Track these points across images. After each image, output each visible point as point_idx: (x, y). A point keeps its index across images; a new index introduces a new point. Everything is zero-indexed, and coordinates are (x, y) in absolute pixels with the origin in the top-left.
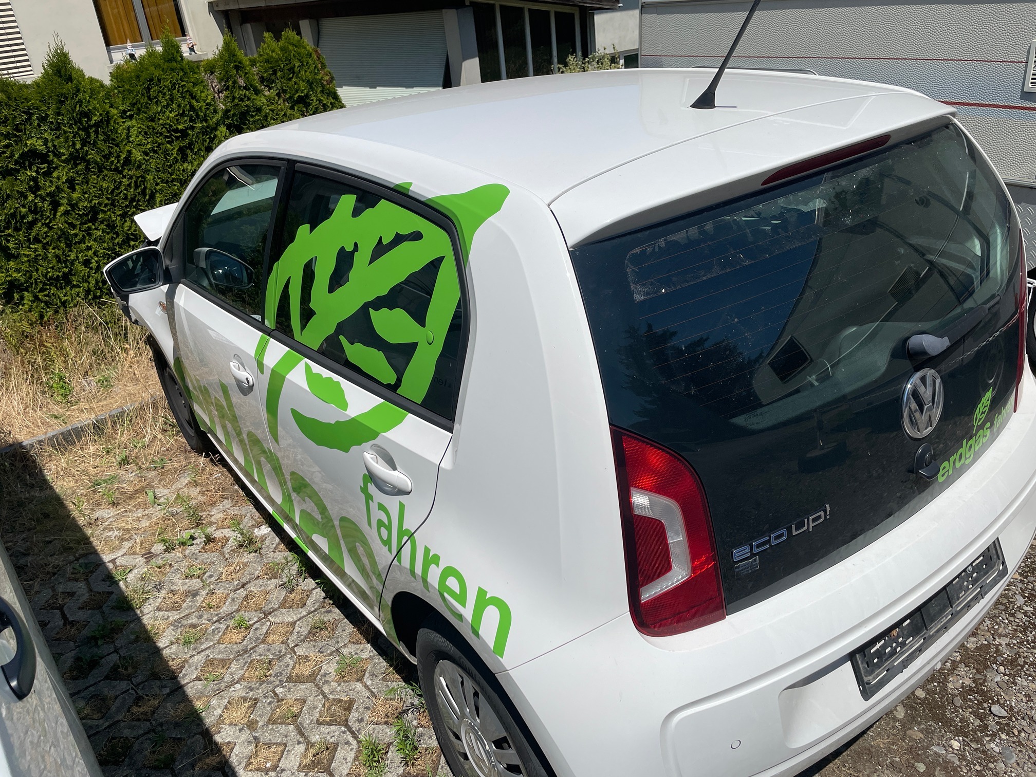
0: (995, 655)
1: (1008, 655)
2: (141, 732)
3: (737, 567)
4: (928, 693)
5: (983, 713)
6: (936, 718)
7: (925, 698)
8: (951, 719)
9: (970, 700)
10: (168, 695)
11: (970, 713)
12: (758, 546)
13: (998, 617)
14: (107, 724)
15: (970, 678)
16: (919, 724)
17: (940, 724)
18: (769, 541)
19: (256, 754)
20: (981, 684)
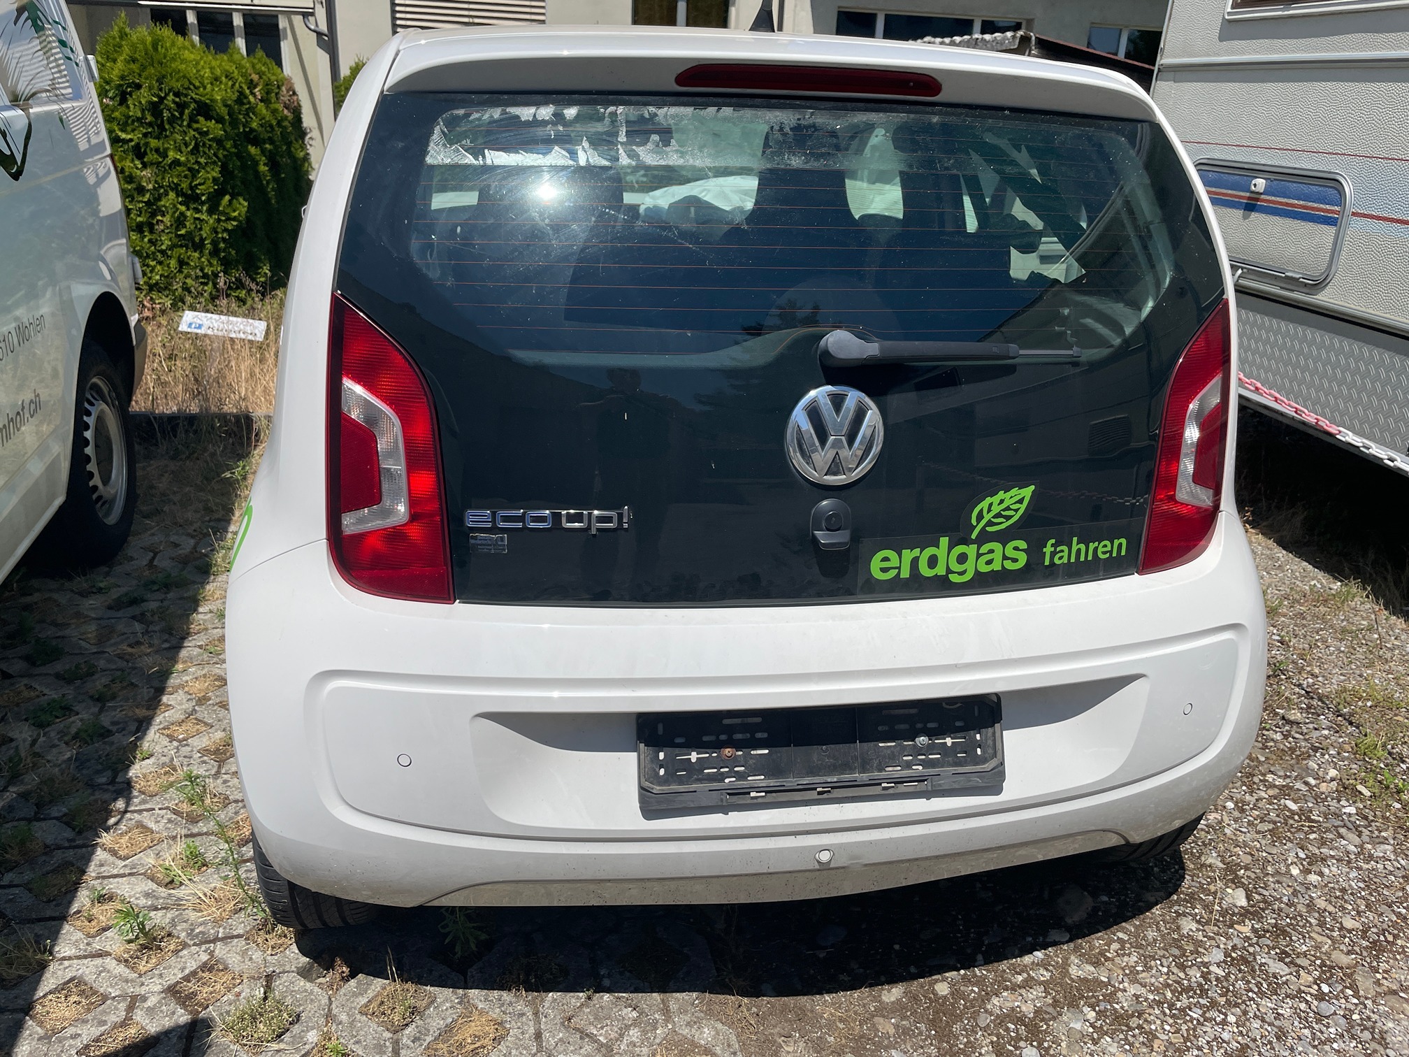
0: (1101, 998)
1: (1122, 1008)
2: (114, 667)
3: (475, 538)
4: (952, 994)
5: (1011, 1051)
6: (933, 1023)
7: (945, 997)
8: (954, 1035)
9: (1007, 1030)
10: (166, 649)
11: (992, 1042)
12: (506, 519)
13: (1155, 960)
14: (95, 650)
15: (1035, 1006)
16: (904, 1018)
17: (933, 1032)
18: (521, 519)
19: (180, 723)
20: (1043, 1020)
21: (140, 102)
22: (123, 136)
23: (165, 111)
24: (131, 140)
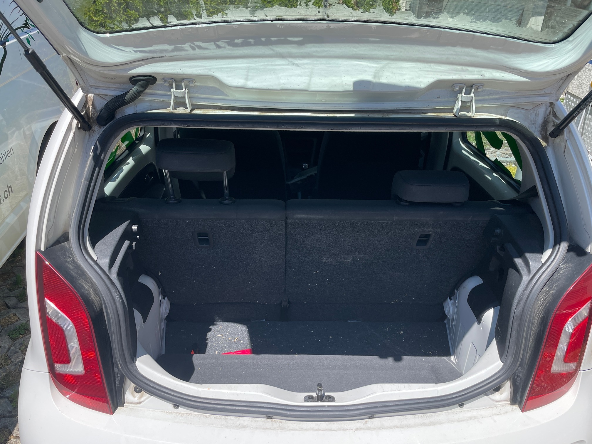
21: (101, 3)
22: (95, 18)
23: (112, 7)
24: (98, 20)
